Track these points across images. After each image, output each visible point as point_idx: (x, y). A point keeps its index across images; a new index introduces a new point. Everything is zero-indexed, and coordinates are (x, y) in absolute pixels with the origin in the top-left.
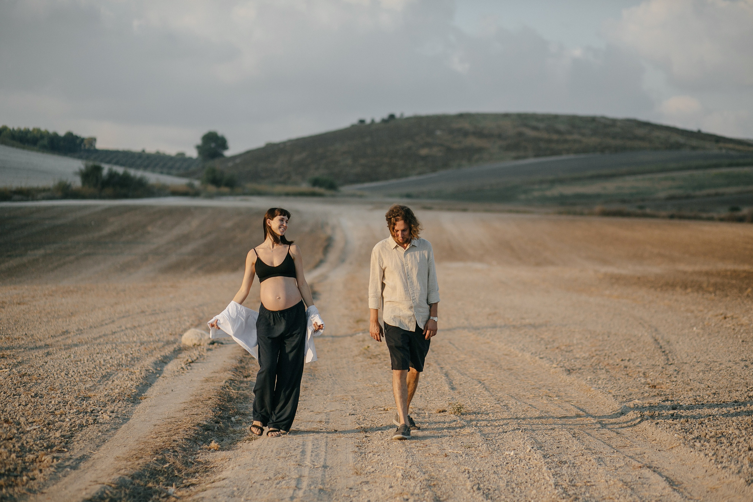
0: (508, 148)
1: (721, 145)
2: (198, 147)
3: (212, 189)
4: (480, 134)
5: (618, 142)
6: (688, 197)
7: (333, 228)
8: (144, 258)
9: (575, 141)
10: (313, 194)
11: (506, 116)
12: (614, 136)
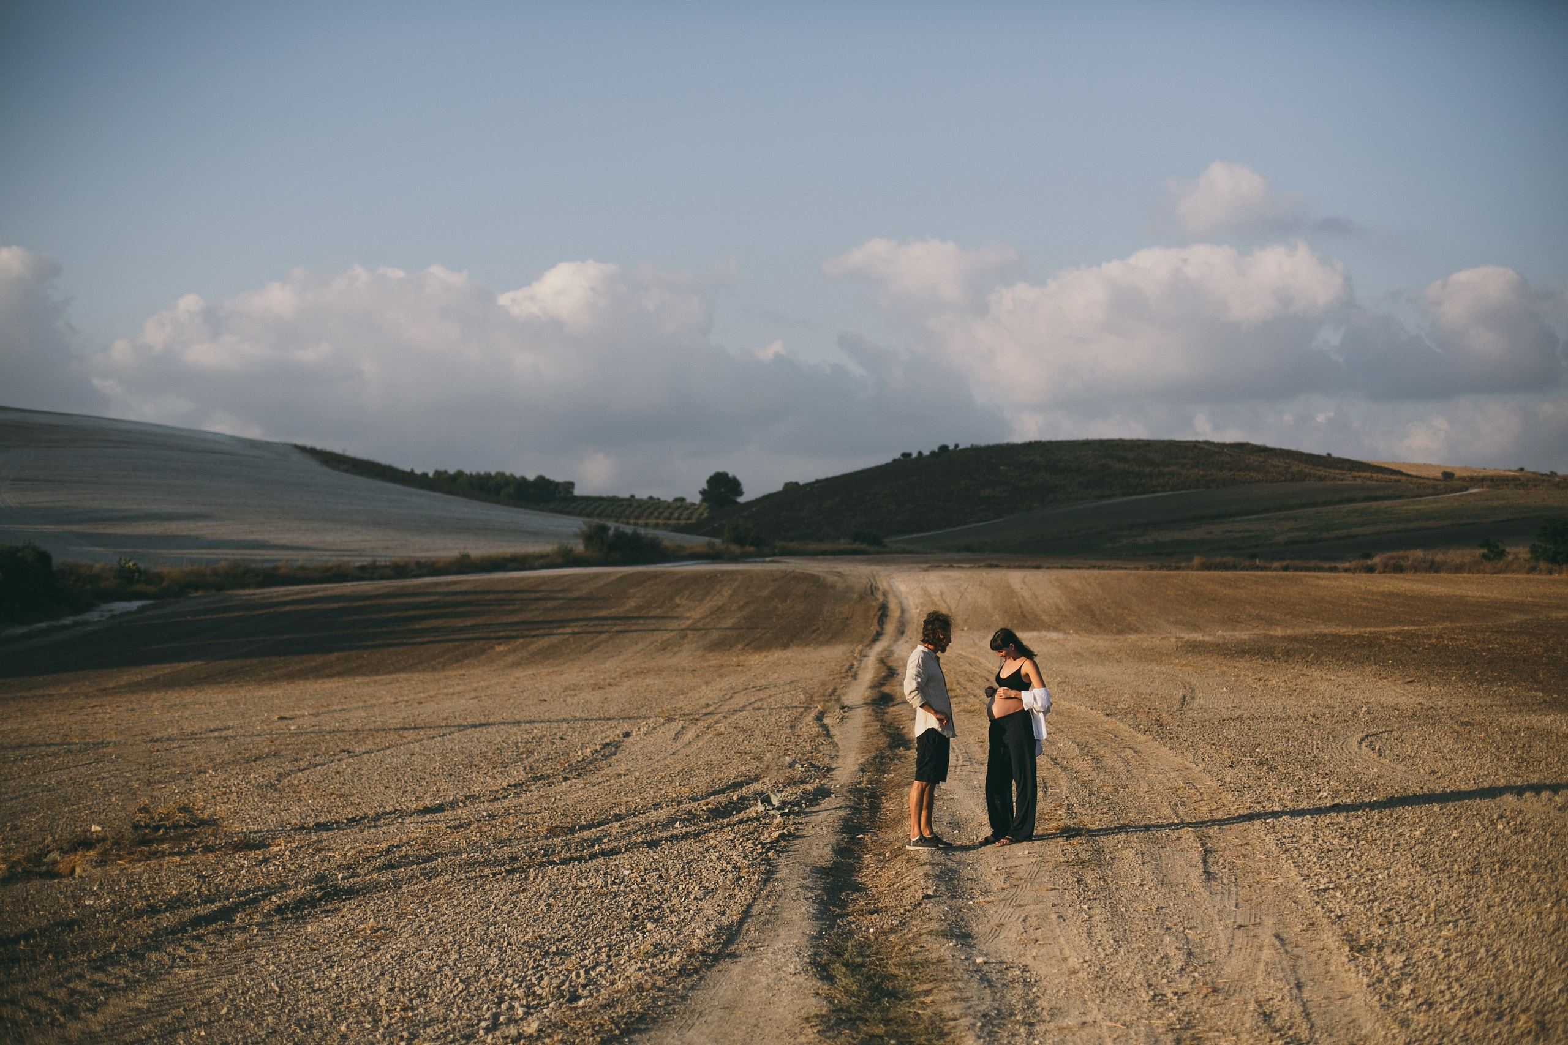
0: (1089, 486)
1: (1357, 472)
2: (703, 493)
3: (735, 549)
4: (1055, 469)
5: (1227, 474)
7: (885, 594)
8: (683, 634)
9: (1172, 475)
10: (855, 552)
11: (1086, 443)
12: (1221, 467)
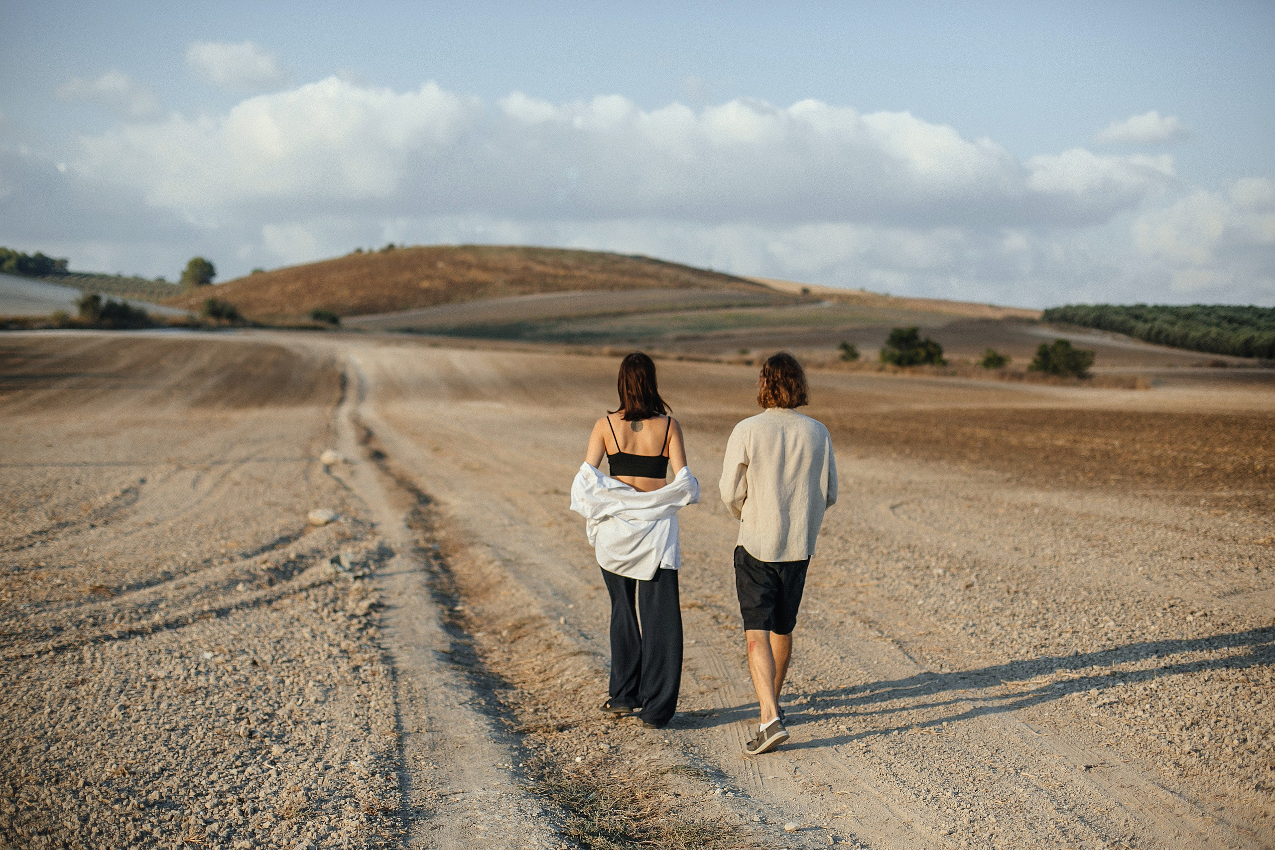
0: (512, 283)
1: (733, 284)
2: (183, 274)
4: (484, 267)
5: (626, 279)
6: (697, 338)
8: (168, 392)
9: (582, 277)
10: (316, 328)
11: (512, 249)
12: (623, 273)
